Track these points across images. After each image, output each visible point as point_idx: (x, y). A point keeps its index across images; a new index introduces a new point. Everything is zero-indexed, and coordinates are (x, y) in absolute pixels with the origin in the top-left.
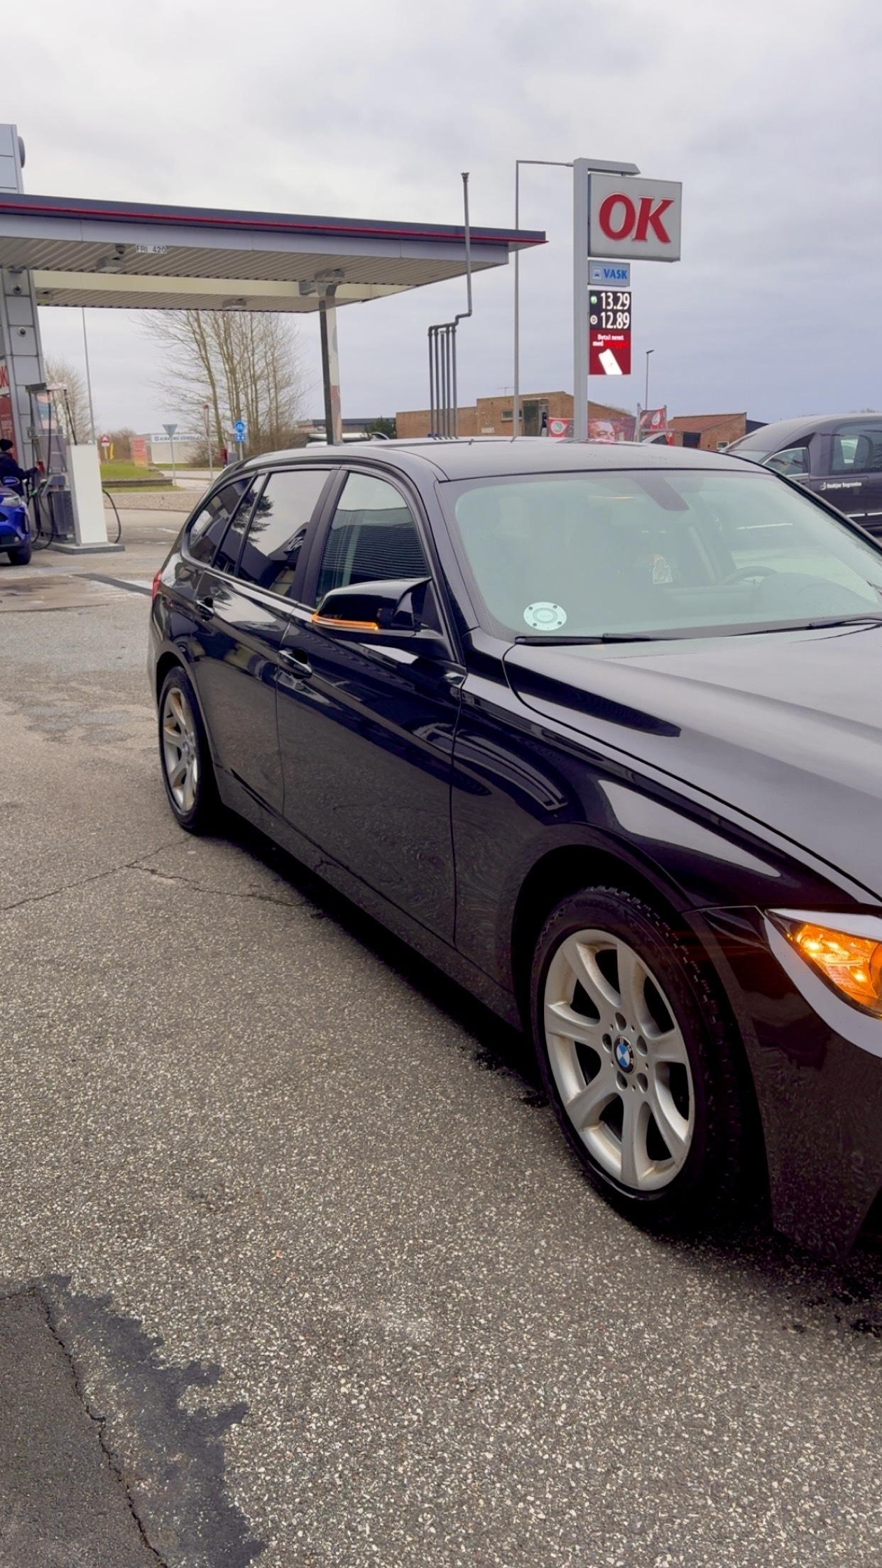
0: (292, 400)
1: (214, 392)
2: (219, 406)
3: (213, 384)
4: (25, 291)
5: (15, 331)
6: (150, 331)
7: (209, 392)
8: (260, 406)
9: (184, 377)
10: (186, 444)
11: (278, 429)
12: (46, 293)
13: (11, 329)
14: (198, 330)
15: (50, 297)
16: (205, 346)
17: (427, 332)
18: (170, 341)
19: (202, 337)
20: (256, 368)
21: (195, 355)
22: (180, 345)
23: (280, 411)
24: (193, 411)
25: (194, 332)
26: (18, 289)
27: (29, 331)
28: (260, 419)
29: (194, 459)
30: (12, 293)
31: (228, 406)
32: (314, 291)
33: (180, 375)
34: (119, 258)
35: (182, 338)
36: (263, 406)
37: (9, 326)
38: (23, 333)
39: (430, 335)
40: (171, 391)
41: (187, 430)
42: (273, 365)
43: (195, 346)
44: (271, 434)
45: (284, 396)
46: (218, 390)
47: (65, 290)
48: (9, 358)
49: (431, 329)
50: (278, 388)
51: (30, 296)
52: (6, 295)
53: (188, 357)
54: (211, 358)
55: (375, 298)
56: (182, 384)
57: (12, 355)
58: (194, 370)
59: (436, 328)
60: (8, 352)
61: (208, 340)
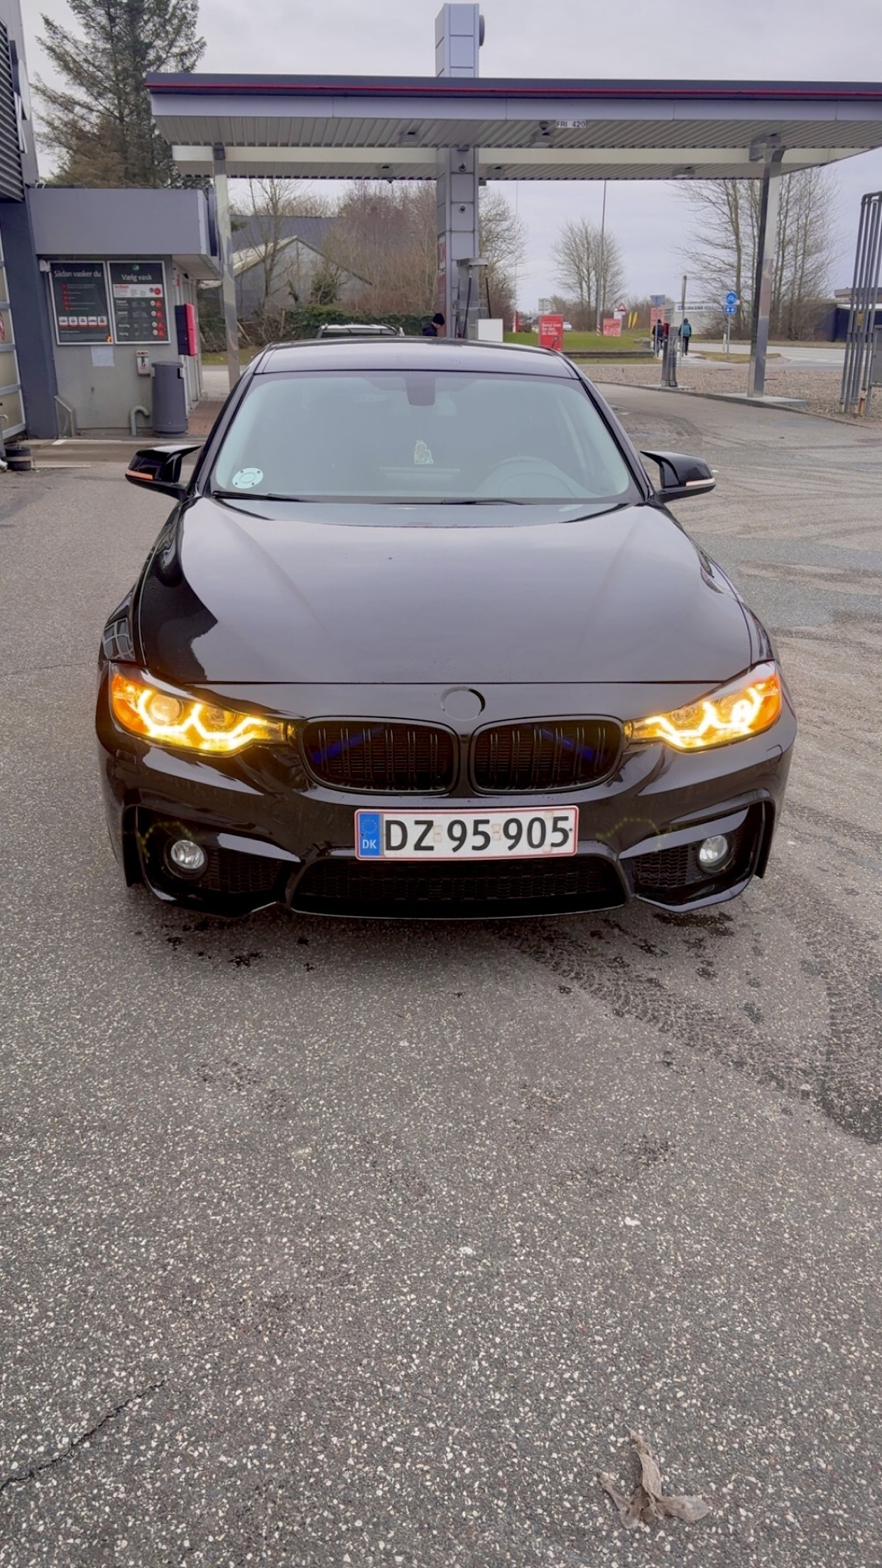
0: (819, 268)
1: (739, 258)
2: (742, 274)
3: (739, 250)
4: (469, 168)
5: (456, 208)
6: (682, 193)
7: (733, 259)
8: (784, 273)
9: (710, 243)
10: (702, 315)
11: (799, 300)
12: (498, 168)
13: (453, 206)
14: (731, 191)
15: (500, 172)
16: (737, 208)
17: (860, 201)
18: (701, 204)
19: (735, 200)
20: (788, 232)
21: (726, 219)
22: (712, 208)
23: (804, 280)
24: (714, 279)
25: (728, 195)
26: (463, 167)
27: (468, 208)
28: (783, 289)
29: (707, 330)
30: (457, 170)
31: (750, 274)
32: (762, 157)
33: (708, 242)
34: (545, 134)
35: (714, 200)
36: (788, 274)
37: (452, 203)
38: (463, 210)
39: (863, 204)
40: (695, 257)
41: (705, 299)
42: (805, 231)
43: (726, 209)
44: (791, 304)
45: (810, 264)
46: (743, 257)
47: (514, 165)
48: (448, 234)
49: (865, 197)
50: (806, 254)
51: (473, 173)
52: (452, 173)
53: (718, 222)
54: (741, 222)
55: (832, 162)
56: (709, 250)
57: (451, 231)
58: (722, 235)
59: (870, 196)
60: (448, 229)
61: (741, 202)
